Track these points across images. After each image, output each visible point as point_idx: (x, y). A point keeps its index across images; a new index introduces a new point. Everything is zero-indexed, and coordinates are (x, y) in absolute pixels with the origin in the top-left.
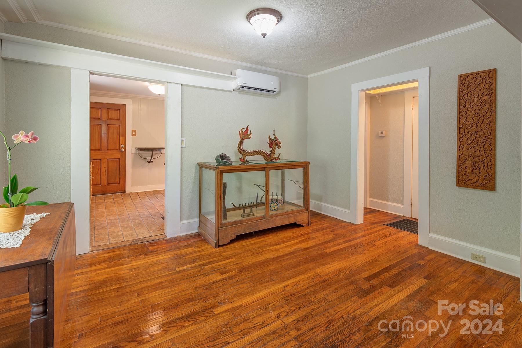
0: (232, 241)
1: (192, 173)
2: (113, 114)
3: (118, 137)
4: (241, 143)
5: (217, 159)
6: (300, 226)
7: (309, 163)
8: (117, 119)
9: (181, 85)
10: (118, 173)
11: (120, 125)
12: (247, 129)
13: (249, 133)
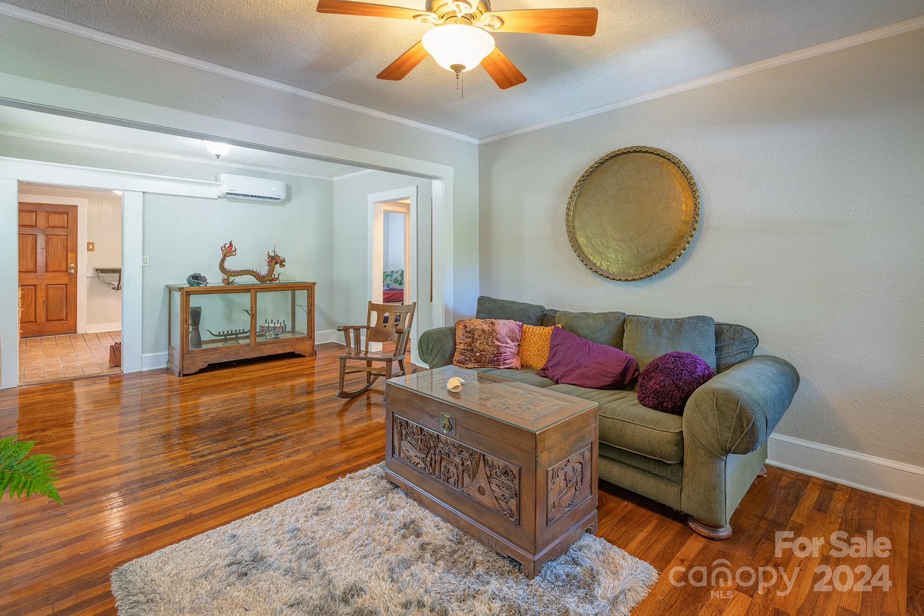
0: (202, 371)
1: (160, 297)
2: (56, 220)
3: (65, 253)
4: (223, 261)
5: (188, 280)
6: (300, 356)
7: (314, 284)
8: (64, 227)
9: (144, 192)
10: (64, 303)
11: (67, 236)
12: (231, 244)
13: (234, 249)
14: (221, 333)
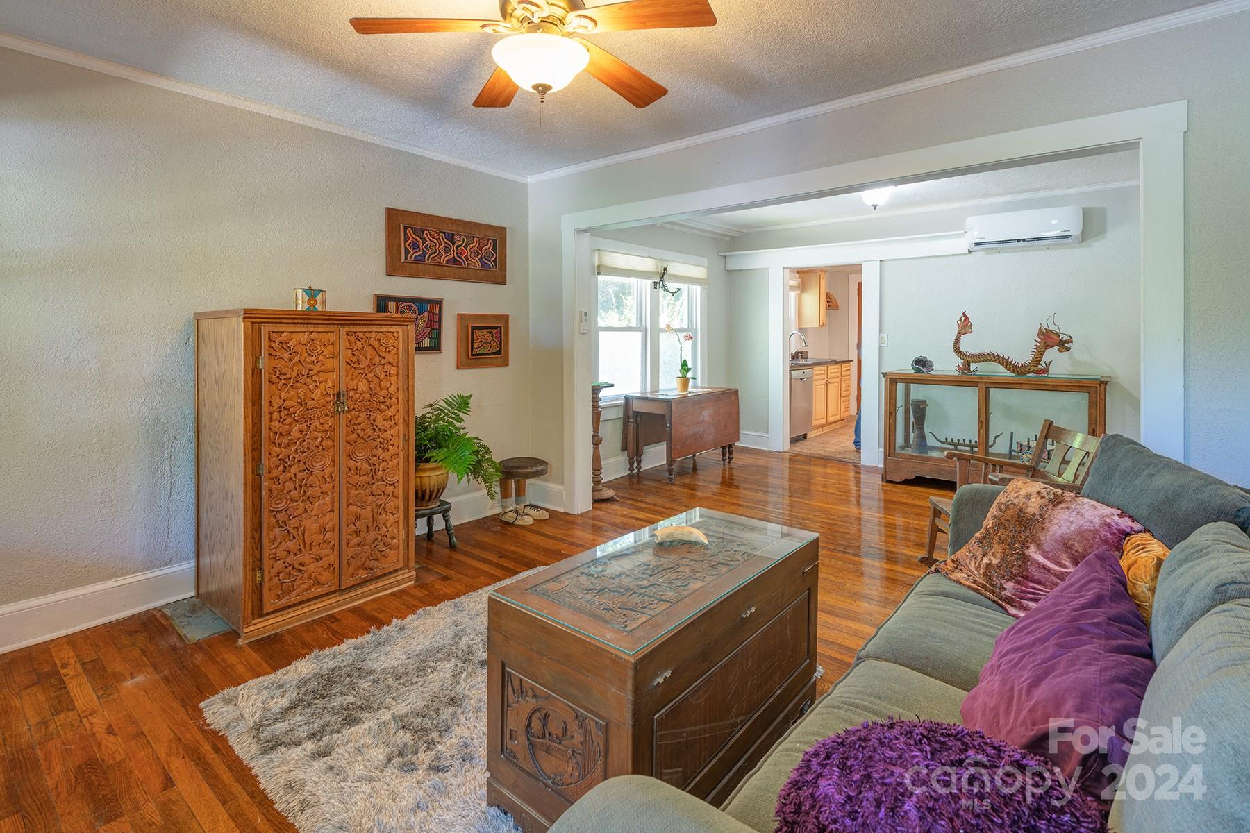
4: (958, 339)
5: (912, 364)
7: (1107, 383)
9: (880, 261)
12: (967, 318)
14: (949, 441)
